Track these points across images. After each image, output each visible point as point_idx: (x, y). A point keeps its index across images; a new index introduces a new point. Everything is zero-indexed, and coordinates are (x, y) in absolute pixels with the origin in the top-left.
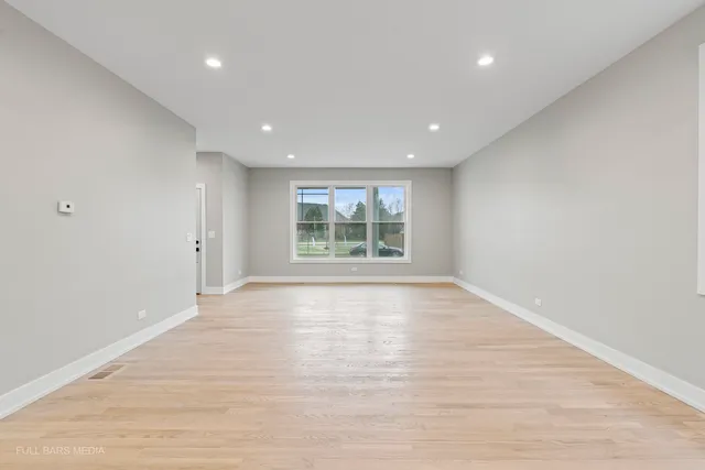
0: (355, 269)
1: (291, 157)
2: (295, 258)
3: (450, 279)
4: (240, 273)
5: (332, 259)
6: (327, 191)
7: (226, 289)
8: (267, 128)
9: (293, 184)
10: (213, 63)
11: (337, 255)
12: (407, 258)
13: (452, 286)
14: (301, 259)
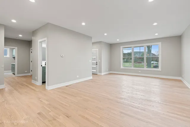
0: (140, 71)
1: (118, 40)
2: (122, 67)
3: (180, 78)
4: (107, 70)
5: (133, 68)
6: (131, 48)
7: (103, 74)
8: (106, 34)
9: (121, 47)
10: (83, 24)
11: (134, 67)
12: (159, 69)
13: (180, 81)
14: (124, 68)
